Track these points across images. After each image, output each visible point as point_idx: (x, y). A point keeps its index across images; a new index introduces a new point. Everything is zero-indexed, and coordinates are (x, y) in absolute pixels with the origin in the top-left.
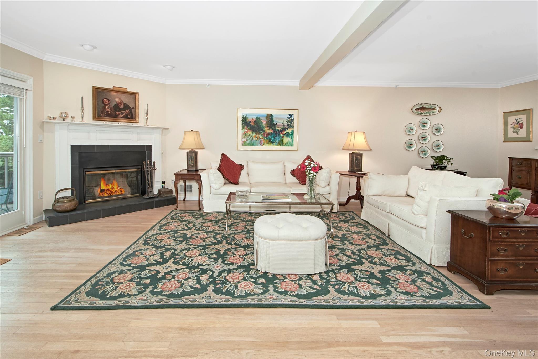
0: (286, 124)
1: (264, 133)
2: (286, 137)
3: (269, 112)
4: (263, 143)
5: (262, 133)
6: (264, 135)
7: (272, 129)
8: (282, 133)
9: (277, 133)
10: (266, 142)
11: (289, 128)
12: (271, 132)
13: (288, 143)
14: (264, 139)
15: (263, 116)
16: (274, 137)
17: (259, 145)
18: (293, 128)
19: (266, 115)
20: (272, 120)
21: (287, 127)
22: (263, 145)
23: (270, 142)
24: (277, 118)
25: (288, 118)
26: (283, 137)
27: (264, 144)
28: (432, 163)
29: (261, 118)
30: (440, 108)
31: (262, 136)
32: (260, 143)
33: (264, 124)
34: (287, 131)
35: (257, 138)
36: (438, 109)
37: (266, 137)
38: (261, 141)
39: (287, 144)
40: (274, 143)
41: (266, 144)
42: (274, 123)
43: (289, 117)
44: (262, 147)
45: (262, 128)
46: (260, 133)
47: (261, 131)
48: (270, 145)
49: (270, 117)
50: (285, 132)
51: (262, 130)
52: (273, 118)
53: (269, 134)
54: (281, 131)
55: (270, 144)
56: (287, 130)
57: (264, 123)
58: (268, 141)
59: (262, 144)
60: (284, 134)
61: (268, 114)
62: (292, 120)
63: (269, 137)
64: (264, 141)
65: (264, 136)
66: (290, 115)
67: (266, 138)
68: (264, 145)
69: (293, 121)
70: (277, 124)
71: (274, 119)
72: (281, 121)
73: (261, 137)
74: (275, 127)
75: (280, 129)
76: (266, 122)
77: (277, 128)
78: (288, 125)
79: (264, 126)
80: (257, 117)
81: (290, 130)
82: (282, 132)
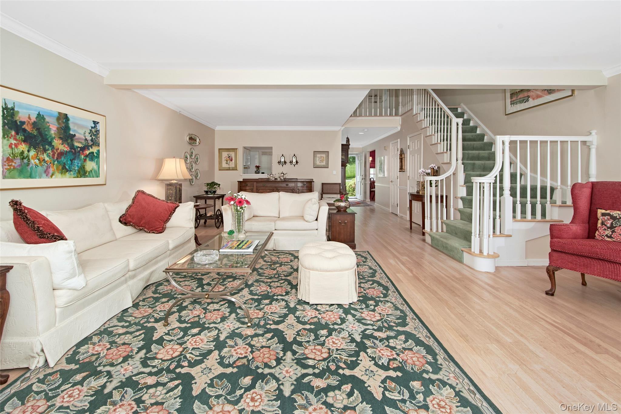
0: (89, 138)
1: (53, 151)
2: (90, 161)
3: (64, 110)
4: (51, 170)
5: (48, 150)
6: (54, 155)
7: (68, 144)
8: (83, 154)
9: (75, 152)
10: (57, 169)
11: (93, 145)
12: (65, 149)
13: (93, 172)
14: (54, 164)
15: (51, 116)
16: (71, 160)
17: (44, 175)
18: (99, 146)
19: (57, 115)
20: (67, 128)
21: (90, 143)
22: (51, 177)
23: (64, 170)
24: (75, 124)
25: (92, 128)
26: (85, 160)
27: (53, 175)
29: (47, 119)
30: (200, 140)
31: (48, 156)
32: (45, 172)
33: (52, 132)
34: (91, 150)
35: (39, 160)
36: (198, 140)
37: (57, 159)
38: (48, 168)
39: (91, 174)
40: (71, 171)
41: (57, 173)
42: (71, 132)
43: (93, 125)
44: (50, 179)
45: (50, 140)
46: (45, 150)
47: (47, 147)
48: (64, 176)
49: (64, 118)
50: (87, 152)
51: (50, 144)
52: (70, 122)
53: (61, 154)
54: (83, 149)
55: (65, 173)
56: (90, 148)
57: (53, 129)
58: (61, 168)
59: (51, 174)
60: (87, 156)
61: (60, 113)
62: (98, 132)
63: (63, 159)
64: (53, 167)
65: (53, 157)
66: (94, 122)
67: (56, 162)
68: (54, 177)
69: (98, 134)
70: (75, 135)
71: (71, 126)
72: (82, 132)
73: (47, 159)
74: (72, 140)
75: (80, 145)
76: (58, 128)
77: (76, 144)
78: (92, 140)
79: (53, 136)
80: (39, 114)
81: (94, 150)
82: (83, 151)
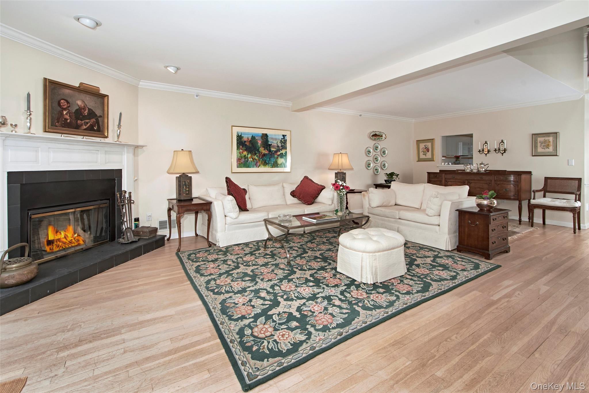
0: (280, 145)
1: (259, 154)
2: (280, 158)
3: (265, 132)
4: (258, 164)
5: (257, 154)
6: (260, 156)
7: (267, 150)
8: (276, 155)
9: (271, 154)
10: (262, 163)
11: (282, 149)
12: (266, 153)
13: (282, 164)
14: (260, 161)
15: (258, 135)
16: (269, 158)
17: (255, 166)
18: (286, 149)
19: (261, 135)
20: (267, 141)
21: (281, 148)
22: (259, 167)
23: (265, 164)
24: (272, 138)
25: (282, 139)
26: (277, 158)
27: (259, 166)
28: (386, 179)
29: (257, 138)
30: (385, 135)
31: (257, 156)
32: (255, 165)
33: (259, 144)
34: (281, 152)
35: (253, 159)
36: (384, 136)
37: (262, 158)
38: (257, 162)
39: (281, 166)
40: (269, 164)
41: (261, 165)
42: (269, 143)
43: (283, 138)
44: (258, 169)
45: (258, 148)
46: (255, 154)
47: (256, 152)
48: (265, 167)
49: (265, 136)
50: (279, 153)
51: (258, 150)
52: (268, 138)
53: (264, 155)
54: (276, 152)
55: (266, 165)
56: (281, 151)
57: (260, 142)
58: (263, 162)
59: (258, 166)
60: (278, 155)
61: (262, 134)
62: (285, 141)
63: (264, 158)
64: (259, 162)
65: (260, 157)
66: (283, 136)
67: (261, 160)
68: (260, 167)
69: (286, 142)
70: (271, 144)
71: (269, 140)
72: (275, 142)
73: (256, 158)
74: (270, 147)
75: (274, 150)
76: (262, 142)
77: (272, 149)
78: (282, 146)
79: (260, 146)
80: (252, 136)
81: (283, 151)
82: (276, 153)
